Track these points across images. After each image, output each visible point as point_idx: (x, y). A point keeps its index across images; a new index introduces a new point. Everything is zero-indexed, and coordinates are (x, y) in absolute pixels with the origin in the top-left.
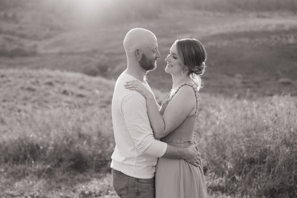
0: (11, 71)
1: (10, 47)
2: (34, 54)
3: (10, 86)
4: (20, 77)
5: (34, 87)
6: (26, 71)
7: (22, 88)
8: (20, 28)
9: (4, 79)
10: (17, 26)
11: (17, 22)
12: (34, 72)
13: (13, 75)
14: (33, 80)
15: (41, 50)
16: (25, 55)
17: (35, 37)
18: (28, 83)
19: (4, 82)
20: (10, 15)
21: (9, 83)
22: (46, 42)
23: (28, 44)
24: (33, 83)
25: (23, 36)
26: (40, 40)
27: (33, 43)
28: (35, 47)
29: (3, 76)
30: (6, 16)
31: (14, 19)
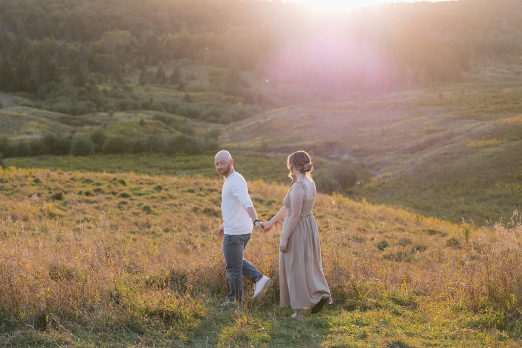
0: (174, 179)
1: (167, 136)
4: (192, 191)
6: (201, 179)
8: (187, 99)
9: (163, 193)
10: (183, 94)
11: (181, 88)
16: (195, 151)
17: (216, 117)
19: (163, 198)
20: (169, 73)
21: (172, 201)
22: (238, 127)
23: (201, 130)
25: (193, 115)
26: (225, 122)
27: (212, 127)
29: (159, 188)
30: (160, 75)
31: (177, 81)
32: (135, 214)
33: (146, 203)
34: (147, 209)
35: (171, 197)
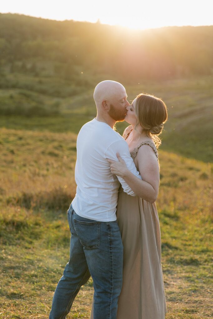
0: (30, 133)
1: (27, 105)
2: (56, 114)
3: (29, 150)
4: (41, 140)
5: (56, 152)
6: (47, 133)
7: (43, 153)
8: (40, 82)
9: (23, 142)
10: (37, 79)
11: (37, 75)
12: (57, 136)
13: (32, 137)
14: (56, 144)
15: (64, 109)
16: (45, 115)
17: (57, 94)
18: (50, 147)
19: (23, 145)
20: (29, 66)
21: (27, 147)
22: (72, 101)
23: (49, 102)
24: (56, 148)
25: (43, 92)
26: (64, 97)
27: (55, 100)
28: (57, 105)
29: (20, 139)
30: (24, 67)
31: (34, 71)
32: (5, 155)
33: (12, 148)
34: (12, 152)
35: (28, 144)
